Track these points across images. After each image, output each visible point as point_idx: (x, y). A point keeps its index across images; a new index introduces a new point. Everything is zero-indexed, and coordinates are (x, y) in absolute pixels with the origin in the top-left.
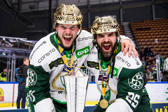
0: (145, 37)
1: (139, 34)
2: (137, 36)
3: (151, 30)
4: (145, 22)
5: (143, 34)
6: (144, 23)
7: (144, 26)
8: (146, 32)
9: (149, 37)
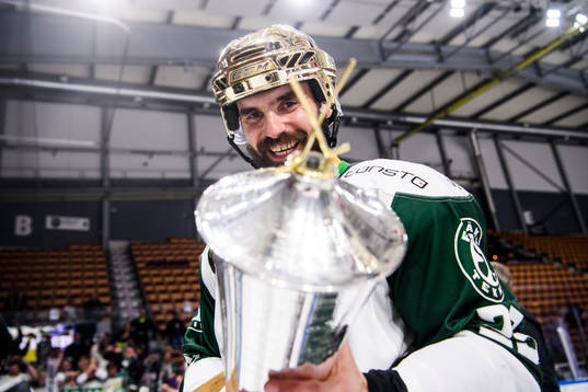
0: (171, 288)
1: (156, 280)
2: (152, 292)
3: (188, 267)
4: (174, 244)
5: (168, 279)
6: (172, 247)
7: (170, 255)
8: (176, 271)
9: (184, 287)
